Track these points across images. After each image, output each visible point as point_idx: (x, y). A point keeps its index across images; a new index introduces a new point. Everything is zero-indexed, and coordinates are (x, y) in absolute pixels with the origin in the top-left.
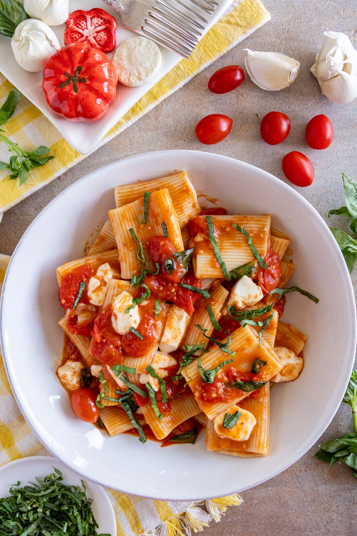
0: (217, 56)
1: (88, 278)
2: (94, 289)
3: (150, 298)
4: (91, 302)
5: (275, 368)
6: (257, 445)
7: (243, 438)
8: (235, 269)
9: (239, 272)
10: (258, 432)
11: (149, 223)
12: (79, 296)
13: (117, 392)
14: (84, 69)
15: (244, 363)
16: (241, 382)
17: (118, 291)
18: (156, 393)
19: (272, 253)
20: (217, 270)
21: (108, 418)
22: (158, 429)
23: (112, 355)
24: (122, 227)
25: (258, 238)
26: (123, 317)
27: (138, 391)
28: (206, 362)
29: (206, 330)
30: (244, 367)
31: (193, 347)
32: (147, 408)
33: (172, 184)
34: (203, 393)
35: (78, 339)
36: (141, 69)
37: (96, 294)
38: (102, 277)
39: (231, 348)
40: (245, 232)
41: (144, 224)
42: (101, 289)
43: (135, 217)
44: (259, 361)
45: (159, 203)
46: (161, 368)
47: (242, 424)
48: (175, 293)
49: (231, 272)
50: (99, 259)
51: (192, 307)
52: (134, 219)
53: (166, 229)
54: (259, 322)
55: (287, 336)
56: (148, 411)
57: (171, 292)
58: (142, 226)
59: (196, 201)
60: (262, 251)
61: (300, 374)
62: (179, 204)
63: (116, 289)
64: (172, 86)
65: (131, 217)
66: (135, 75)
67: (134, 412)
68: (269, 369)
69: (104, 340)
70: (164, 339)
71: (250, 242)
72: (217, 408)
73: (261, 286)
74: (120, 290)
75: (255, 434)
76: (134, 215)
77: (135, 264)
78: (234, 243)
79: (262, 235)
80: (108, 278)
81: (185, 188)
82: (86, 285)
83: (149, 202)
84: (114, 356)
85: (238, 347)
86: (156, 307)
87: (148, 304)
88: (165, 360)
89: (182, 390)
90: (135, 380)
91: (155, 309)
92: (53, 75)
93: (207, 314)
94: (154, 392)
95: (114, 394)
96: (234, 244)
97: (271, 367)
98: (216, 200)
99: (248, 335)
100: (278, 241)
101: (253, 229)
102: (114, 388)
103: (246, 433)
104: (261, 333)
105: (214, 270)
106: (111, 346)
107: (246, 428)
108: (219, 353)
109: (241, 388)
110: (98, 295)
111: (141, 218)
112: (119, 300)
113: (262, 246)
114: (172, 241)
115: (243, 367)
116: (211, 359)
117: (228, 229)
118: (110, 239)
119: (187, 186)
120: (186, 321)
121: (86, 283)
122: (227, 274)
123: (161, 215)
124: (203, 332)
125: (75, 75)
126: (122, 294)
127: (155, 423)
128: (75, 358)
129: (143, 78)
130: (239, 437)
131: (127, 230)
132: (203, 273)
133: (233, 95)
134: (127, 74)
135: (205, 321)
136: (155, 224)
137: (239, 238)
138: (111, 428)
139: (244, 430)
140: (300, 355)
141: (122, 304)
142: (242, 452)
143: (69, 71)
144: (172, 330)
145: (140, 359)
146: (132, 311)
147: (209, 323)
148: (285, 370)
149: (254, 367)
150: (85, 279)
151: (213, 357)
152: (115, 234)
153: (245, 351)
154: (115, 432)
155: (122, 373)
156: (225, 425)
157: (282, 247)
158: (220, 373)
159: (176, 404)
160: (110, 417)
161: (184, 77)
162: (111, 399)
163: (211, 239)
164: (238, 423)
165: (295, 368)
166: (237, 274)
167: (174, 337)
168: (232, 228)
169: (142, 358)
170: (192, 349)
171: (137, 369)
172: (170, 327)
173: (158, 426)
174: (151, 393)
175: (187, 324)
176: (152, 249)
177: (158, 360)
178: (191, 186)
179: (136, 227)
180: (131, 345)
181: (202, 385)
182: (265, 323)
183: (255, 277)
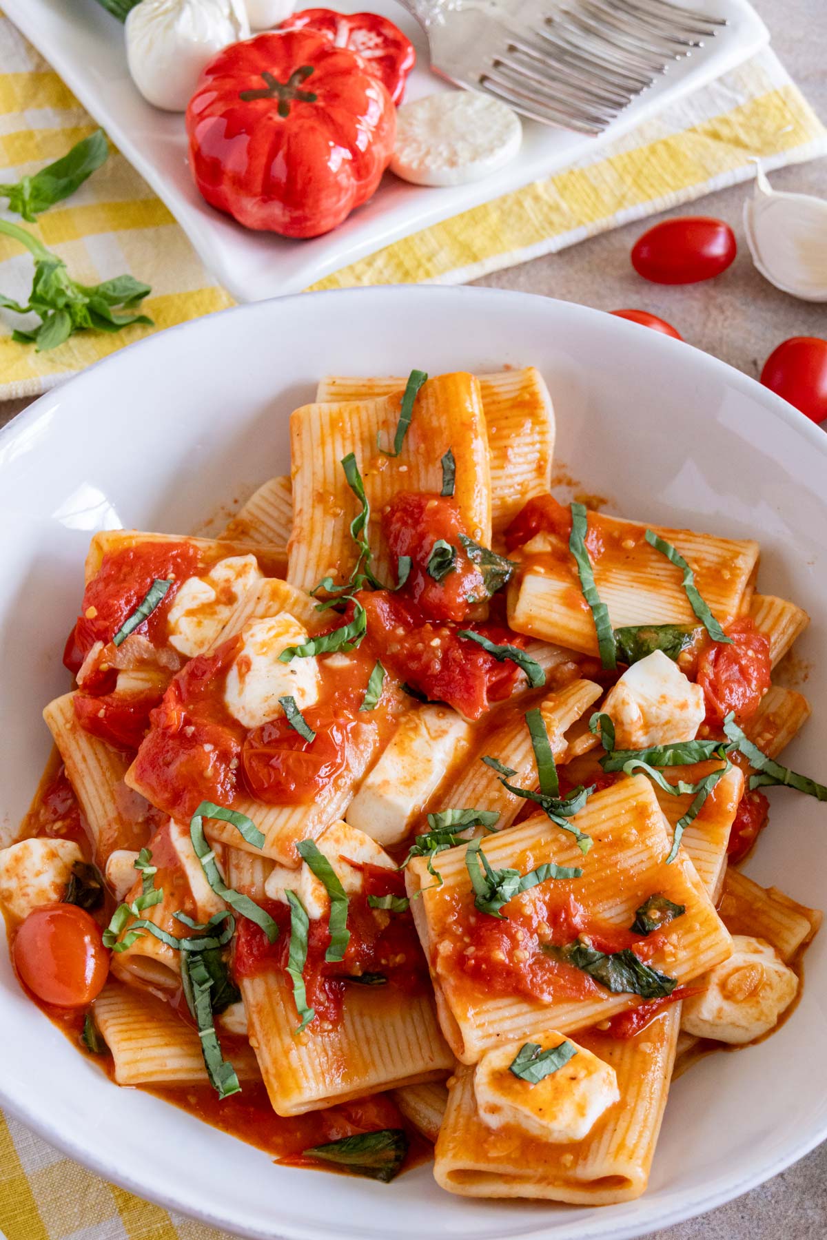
1: (182, 577)
2: (194, 605)
3: (360, 655)
4: (174, 640)
5: (708, 934)
6: (612, 1150)
7: (568, 1126)
8: (635, 627)
9: (645, 636)
10: (621, 1122)
11: (404, 457)
12: (144, 609)
13: (183, 918)
14: (317, 73)
15: (611, 902)
16: (592, 949)
17: (269, 607)
18: (313, 925)
19: (747, 624)
20: (581, 617)
21: (123, 1020)
22: (285, 1063)
23: (201, 775)
24: (323, 452)
25: (716, 578)
26: (269, 670)
27: (257, 916)
28: (499, 848)
29: (514, 773)
30: (612, 913)
31: (462, 816)
32: (266, 983)
33: (493, 384)
34: (467, 946)
35: (92, 762)
36: (460, 146)
37: (195, 619)
38: (228, 581)
39: (584, 823)
40: (677, 558)
41: (389, 456)
42: (214, 613)
43: (366, 434)
44: (661, 902)
45: (447, 401)
46: (343, 859)
47: (573, 1079)
48: (440, 654)
49: (620, 631)
50: (225, 548)
51: (485, 696)
52: (362, 440)
53: (454, 472)
54: (681, 784)
55: (759, 905)
56: (269, 994)
57: (428, 646)
58: (382, 462)
59: (550, 452)
60: (722, 611)
61: (783, 1018)
62: (501, 438)
63: (264, 603)
64: (528, 242)
65: (357, 432)
66: (441, 154)
67: (218, 1009)
68: (690, 930)
69: (190, 730)
70: (374, 778)
71: (689, 581)
72: (497, 1015)
73: (703, 686)
74: (275, 606)
75: (610, 1127)
76: (365, 429)
77: (337, 553)
78: (637, 577)
79: (727, 575)
80: (245, 585)
81: (527, 397)
82: (171, 588)
83: (418, 400)
84: (208, 779)
85: (605, 827)
86: (372, 685)
87: (349, 669)
88: (362, 843)
90: (252, 884)
91: (367, 686)
93: (526, 730)
94: (307, 920)
95: (170, 923)
96: (642, 580)
97: (698, 926)
98: (603, 501)
99: (641, 798)
100: (772, 604)
101: (705, 556)
102: (174, 903)
103: (581, 1110)
104: (679, 829)
105: (570, 613)
106: (208, 747)
107: (584, 1096)
108: (541, 832)
109: (591, 968)
110: (199, 623)
111: (385, 440)
112: (268, 626)
113: (723, 600)
114: (464, 510)
115: (607, 915)
116: (512, 843)
117: (630, 544)
119: (533, 394)
120: (452, 750)
121: (172, 585)
122: (608, 634)
123: (446, 433)
124: (503, 777)
125: (290, 84)
126: (277, 618)
127: (281, 1040)
128: (63, 831)
129: (461, 161)
130: (554, 1117)
131: (335, 462)
132: (535, 611)
134: (419, 150)
135: (516, 749)
136: (421, 460)
137: (658, 569)
139: (577, 1097)
140: (794, 962)
141: (278, 635)
142: (556, 1178)
143: (276, 72)
144: (407, 759)
145: (287, 812)
146: (297, 663)
147: (525, 757)
148: (736, 976)
149: (645, 913)
150: (171, 576)
151: (521, 840)
152: (297, 472)
153: (620, 856)
155: (212, 855)
156: (516, 1069)
157: (784, 621)
158: (534, 903)
159: (361, 1015)
160: (131, 1019)
161: (568, 228)
162: (157, 932)
163: (576, 549)
164: (559, 1074)
165: (772, 988)
166: (636, 642)
167: (408, 779)
168: (642, 541)
169: (293, 811)
170: (456, 822)
171: (271, 837)
172: (403, 751)
173: (287, 1052)
174: (297, 916)
175: (455, 757)
176: (398, 521)
177: (342, 836)
178: (545, 397)
179: (363, 460)
180: (271, 757)
181: (468, 919)
182: (699, 787)
183: (689, 662)
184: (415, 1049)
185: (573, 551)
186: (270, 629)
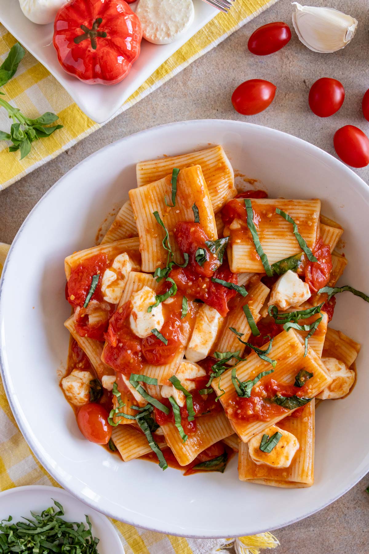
0: (260, 10)
1: (103, 271)
2: (109, 283)
3: (177, 296)
4: (106, 299)
5: (323, 382)
6: (300, 473)
7: (283, 464)
8: (278, 262)
9: (283, 266)
10: (301, 458)
11: (177, 206)
12: (92, 291)
13: (134, 408)
14: (104, 21)
15: (286, 375)
16: (282, 397)
17: (139, 286)
18: (181, 409)
19: (321, 245)
20: (257, 263)
21: (122, 440)
22: (181, 453)
23: (129, 362)
24: (145, 210)
25: (306, 226)
26: (145, 317)
27: (160, 407)
28: (243, 372)
29: (242, 334)
30: (286, 379)
31: (226, 355)
32: (169, 427)
33: (205, 159)
34: (237, 409)
35: (87, 344)
36: (170, 23)
37: (111, 289)
38: (119, 269)
39: (272, 355)
40: (290, 219)
41: (171, 206)
42: (118, 284)
43: (160, 198)
44: (304, 373)
45: (190, 182)
46: (187, 380)
47: (283, 447)
48: (206, 290)
49: (273, 265)
50: (116, 249)
51: (227, 308)
52: (159, 201)
53: (198, 213)
54: (305, 326)
55: (336, 344)
56: (170, 430)
57: (201, 289)
58: (169, 209)
59: (233, 181)
60: (310, 241)
61: (351, 390)
62: (213, 184)
63: (136, 284)
65: (156, 198)
66: (162, 30)
67: (153, 432)
68: (316, 382)
69: (121, 345)
70: (191, 345)
71: (296, 231)
72: (253, 428)
73: (308, 283)
74: (141, 285)
75: (298, 460)
76: (159, 196)
77: (159, 254)
78: (277, 231)
79: (310, 223)
80: (126, 271)
81: (220, 165)
82: (99, 278)
83: (178, 181)
84: (132, 363)
85: (280, 355)
86: (184, 306)
87: (174, 302)
88: (192, 370)
89: (212, 406)
90: (156, 394)
91: (182, 308)
92: (67, 28)
93: (244, 315)
94: (178, 408)
95: (130, 410)
96: (277, 233)
97: (318, 380)
98: (255, 181)
99: (292, 341)
100: (329, 231)
101: (300, 215)
102: (130, 403)
103: (287, 458)
104: (307, 339)
105: (253, 263)
106: (129, 352)
107: (287, 453)
108: (257, 362)
109: (282, 404)
110: (113, 290)
111: (168, 199)
112: (140, 296)
113: (310, 235)
114: (204, 228)
115: (285, 379)
116: (247, 369)
117: (270, 215)
118: (128, 225)
119: (223, 163)
120: (218, 324)
121: (100, 276)
122: (269, 268)
123: (192, 196)
124: (239, 337)
125: (94, 28)
126: (143, 290)
127: (178, 445)
128: (83, 367)
129: (172, 33)
130: (278, 464)
131: (150, 214)
132: (240, 266)
133: (276, 57)
134: (153, 28)
135: (242, 324)
136: (184, 207)
137: (283, 225)
138: (124, 451)
139: (285, 454)
140: (352, 368)
141: (144, 300)
142: (282, 481)
143: (86, 24)
144: (202, 334)
145: (163, 368)
146: (155, 310)
147: (246, 327)
148: (334, 384)
149: (299, 379)
150: (99, 272)
151: (250, 367)
152: (136, 219)
153: (288, 360)
154: (130, 456)
155: (140, 385)
156: (262, 449)
157: (334, 237)
158: (259, 387)
159: (204, 423)
160: (123, 439)
161: (220, 35)
162: (126, 416)
164: (277, 446)
165: (346, 383)
166: (280, 268)
167: (204, 342)
168: (275, 213)
169: (165, 367)
170: (225, 357)
171: (159, 379)
172: (200, 331)
173: (181, 449)
174: (175, 408)
175: (219, 326)
176: (180, 237)
177: (184, 370)
178: (228, 163)
179: (161, 210)
180: (153, 350)
181: (236, 399)
182: (312, 327)
183: (301, 272)
184: (225, 430)
185: (249, 227)
186: (141, 298)
